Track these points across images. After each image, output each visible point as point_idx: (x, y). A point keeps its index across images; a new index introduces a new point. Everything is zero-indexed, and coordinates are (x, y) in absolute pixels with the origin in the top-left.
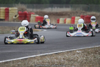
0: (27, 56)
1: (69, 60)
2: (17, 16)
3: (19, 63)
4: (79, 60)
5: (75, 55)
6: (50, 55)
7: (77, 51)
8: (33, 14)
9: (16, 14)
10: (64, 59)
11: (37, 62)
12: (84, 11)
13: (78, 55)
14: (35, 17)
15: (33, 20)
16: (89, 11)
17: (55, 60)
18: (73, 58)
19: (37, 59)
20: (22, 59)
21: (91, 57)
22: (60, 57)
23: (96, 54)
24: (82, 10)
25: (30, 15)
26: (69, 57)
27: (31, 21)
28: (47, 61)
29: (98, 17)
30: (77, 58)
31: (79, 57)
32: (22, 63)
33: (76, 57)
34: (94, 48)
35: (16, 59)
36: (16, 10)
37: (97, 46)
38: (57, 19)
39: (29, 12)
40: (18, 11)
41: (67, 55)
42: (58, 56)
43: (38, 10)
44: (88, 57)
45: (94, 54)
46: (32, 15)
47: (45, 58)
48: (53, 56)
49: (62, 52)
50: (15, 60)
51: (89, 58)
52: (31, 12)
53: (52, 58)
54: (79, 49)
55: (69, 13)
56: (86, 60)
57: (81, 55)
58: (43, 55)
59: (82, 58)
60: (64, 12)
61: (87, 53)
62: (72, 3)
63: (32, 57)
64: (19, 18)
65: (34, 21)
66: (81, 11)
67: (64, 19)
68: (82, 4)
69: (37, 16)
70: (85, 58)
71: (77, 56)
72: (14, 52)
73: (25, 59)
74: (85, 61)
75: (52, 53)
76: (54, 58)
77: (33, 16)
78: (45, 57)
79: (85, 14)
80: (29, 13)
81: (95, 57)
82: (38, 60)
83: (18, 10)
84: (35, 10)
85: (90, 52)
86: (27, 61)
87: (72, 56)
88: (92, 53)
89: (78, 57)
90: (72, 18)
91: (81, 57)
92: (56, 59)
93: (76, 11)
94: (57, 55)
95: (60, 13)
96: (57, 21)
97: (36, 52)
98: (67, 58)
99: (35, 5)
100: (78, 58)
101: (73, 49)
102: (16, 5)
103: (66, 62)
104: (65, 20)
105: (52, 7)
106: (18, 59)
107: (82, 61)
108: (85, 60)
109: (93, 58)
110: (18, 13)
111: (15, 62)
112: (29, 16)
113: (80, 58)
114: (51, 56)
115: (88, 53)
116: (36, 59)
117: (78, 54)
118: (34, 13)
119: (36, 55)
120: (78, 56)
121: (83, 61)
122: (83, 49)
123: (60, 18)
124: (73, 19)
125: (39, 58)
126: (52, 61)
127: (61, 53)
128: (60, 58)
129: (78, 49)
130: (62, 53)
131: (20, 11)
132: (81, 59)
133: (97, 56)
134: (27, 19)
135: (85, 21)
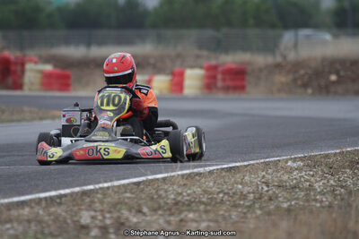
8: (31, 61)
14: (41, 72)
15: (32, 84)
25: (23, 65)
27: (26, 87)
46: (29, 66)
65: (36, 87)
67: (146, 78)
69: (49, 68)
77: (32, 70)
90: (173, 74)
104: (149, 82)
112: (19, 68)
118: (36, 59)
124: (176, 79)
134: (10, 80)
135: (220, 84)
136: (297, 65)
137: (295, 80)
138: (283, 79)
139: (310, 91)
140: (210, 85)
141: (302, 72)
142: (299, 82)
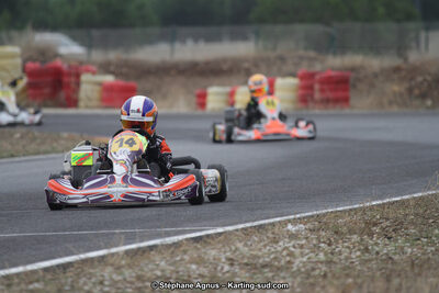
0: (67, 255)
1: (252, 266)
2: (22, 84)
3: (36, 285)
4: (297, 262)
5: (277, 242)
6: (168, 246)
7: (290, 227)
8: (88, 71)
9: (17, 73)
10: (231, 262)
11: (115, 277)
12: (312, 54)
13: (293, 243)
14: (100, 84)
15: (89, 99)
16: (335, 54)
17: (194, 267)
18: (269, 255)
19: (112, 265)
20: (46, 270)
21: (348, 251)
22: (213, 252)
23: (371, 235)
24: (306, 49)
25: (78, 76)
26: (254, 253)
27: (82, 104)
28: (159, 273)
29: (376, 75)
30: (288, 255)
31: (297, 251)
32: (46, 285)
33: (285, 253)
34: (360, 209)
35: (20, 269)
36: (13, 56)
37: (374, 203)
38: (198, 91)
39: (73, 63)
40: (25, 62)
41: (246, 245)
42: (203, 250)
43: (113, 55)
44: (337, 250)
45: (361, 234)
46: (85, 77)
47: (146, 262)
48: (185, 252)
49: (220, 230)
50: (18, 275)
51: (340, 253)
52: (81, 63)
53: (178, 258)
54: (298, 216)
55: (246, 65)
56: (329, 262)
57: (304, 242)
58: (139, 249)
59: (312, 255)
60: (225, 60)
61: (329, 233)
62: (262, 20)
63: (92, 259)
64: (30, 92)
65: (95, 103)
66: (301, 52)
67: (228, 89)
68: (302, 21)
69: (109, 79)
70: (322, 256)
71: (286, 248)
72: (13, 240)
73: (58, 266)
74: (324, 268)
75: (181, 237)
76: (186, 257)
77: (89, 83)
78: (146, 254)
79: (318, 67)
80: (70, 67)
81: (367, 250)
82: (118, 268)
83: (22, 56)
84: (98, 56)
85: (345, 229)
86: (69, 274)
87: (265, 246)
88: (351, 232)
89: (292, 249)
91: (307, 251)
92: (197, 263)
93: (279, 52)
94: (199, 246)
95: (207, 63)
96: (194, 100)
97: (107, 235)
98: (243, 258)
99: (95, 33)
100: (291, 254)
101: (268, 218)
102: (14, 34)
103: (243, 275)
104: (232, 94)
105: (172, 39)
106: (30, 267)
107: (309, 266)
108: (322, 263)
109: (358, 253)
110: (24, 70)
111: (16, 280)
112: (73, 79)
113: (302, 255)
114: (172, 249)
115: (336, 233)
116: (106, 265)
117: (293, 236)
118: (94, 68)
119: (106, 248)
120: (294, 247)
121: (313, 269)
122: (312, 216)
123: (211, 85)
125: (123, 262)
126: (178, 272)
127: (220, 234)
128: (214, 259)
129: (292, 217)
130: (222, 238)
131: (34, 61)
132: (305, 259)
133: (377, 244)
134: (62, 95)
135: (317, 95)
136: (414, 71)
137: (410, 90)
138: (396, 88)
139: (429, 103)
140: (305, 97)
141: (420, 79)
142: (416, 92)
